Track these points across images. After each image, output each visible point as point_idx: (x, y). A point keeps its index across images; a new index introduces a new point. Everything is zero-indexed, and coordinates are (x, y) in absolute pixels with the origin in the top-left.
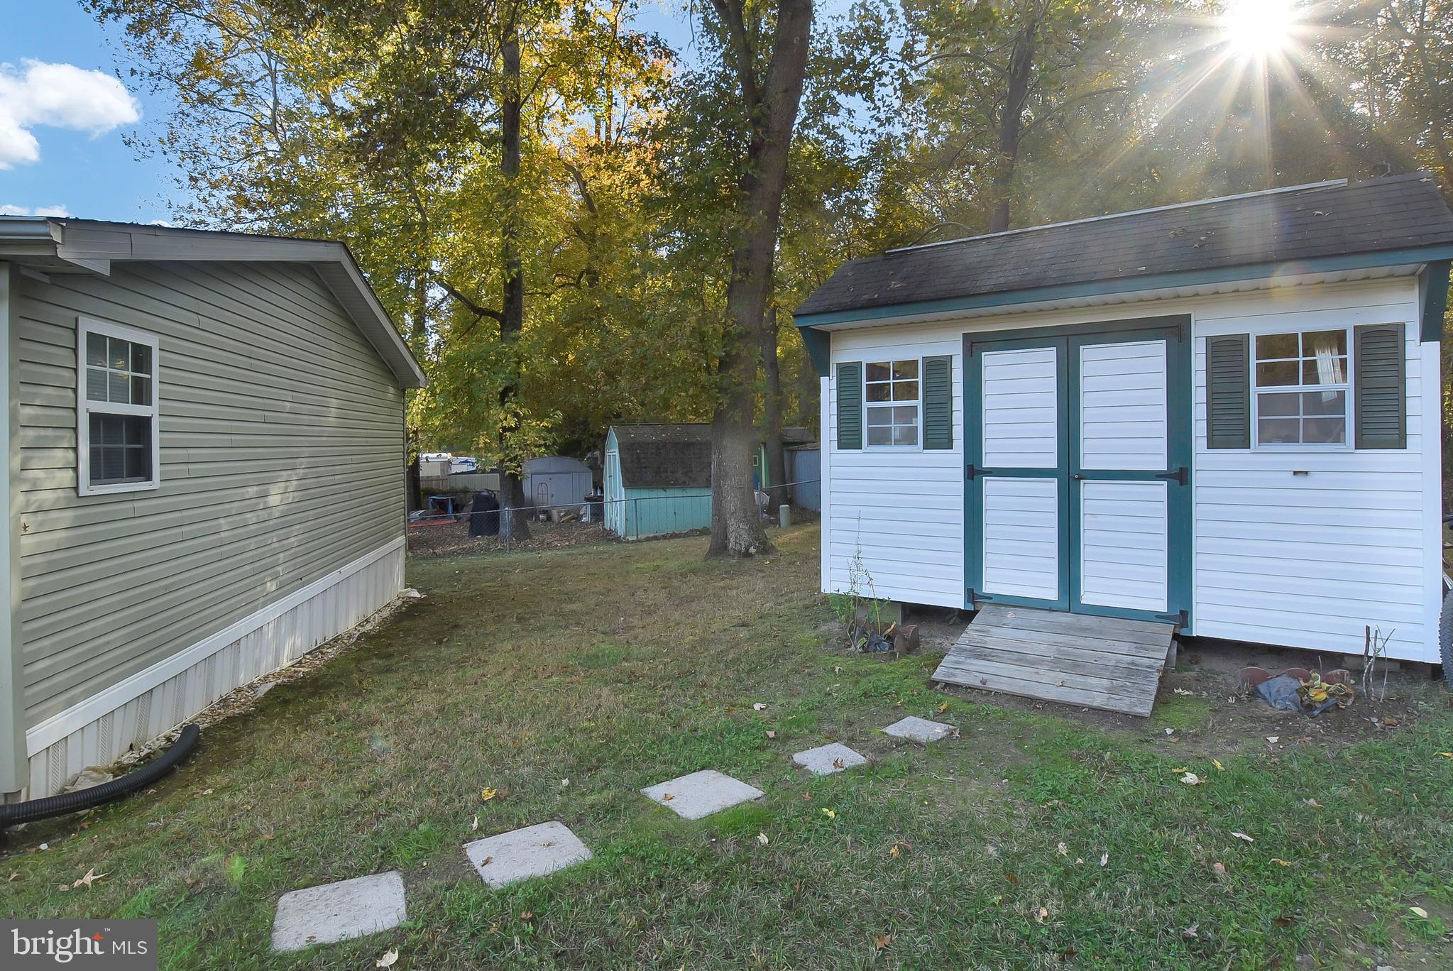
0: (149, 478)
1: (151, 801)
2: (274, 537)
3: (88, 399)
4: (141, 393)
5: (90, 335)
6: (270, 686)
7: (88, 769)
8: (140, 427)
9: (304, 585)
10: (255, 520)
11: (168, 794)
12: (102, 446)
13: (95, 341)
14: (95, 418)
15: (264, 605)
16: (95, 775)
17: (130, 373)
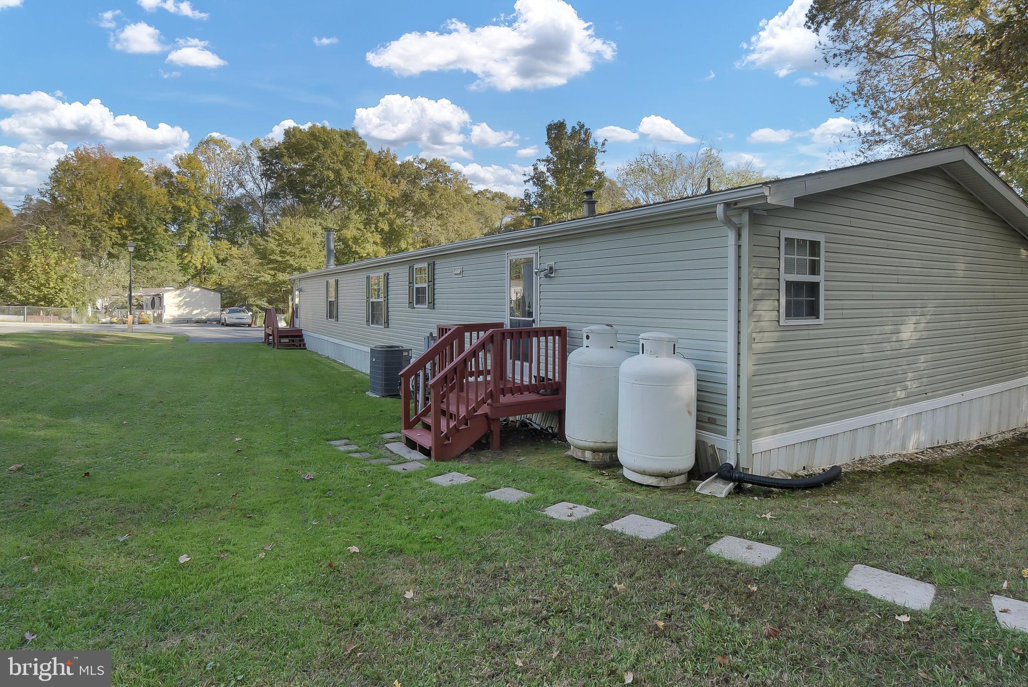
0: (818, 318)
1: (806, 496)
2: (904, 361)
3: (785, 273)
4: (814, 269)
5: (786, 239)
6: (894, 460)
7: (780, 470)
8: (813, 288)
9: (928, 398)
10: (889, 348)
11: (816, 496)
12: (793, 299)
13: (789, 241)
14: (789, 284)
15: (895, 406)
16: (783, 474)
17: (808, 258)
